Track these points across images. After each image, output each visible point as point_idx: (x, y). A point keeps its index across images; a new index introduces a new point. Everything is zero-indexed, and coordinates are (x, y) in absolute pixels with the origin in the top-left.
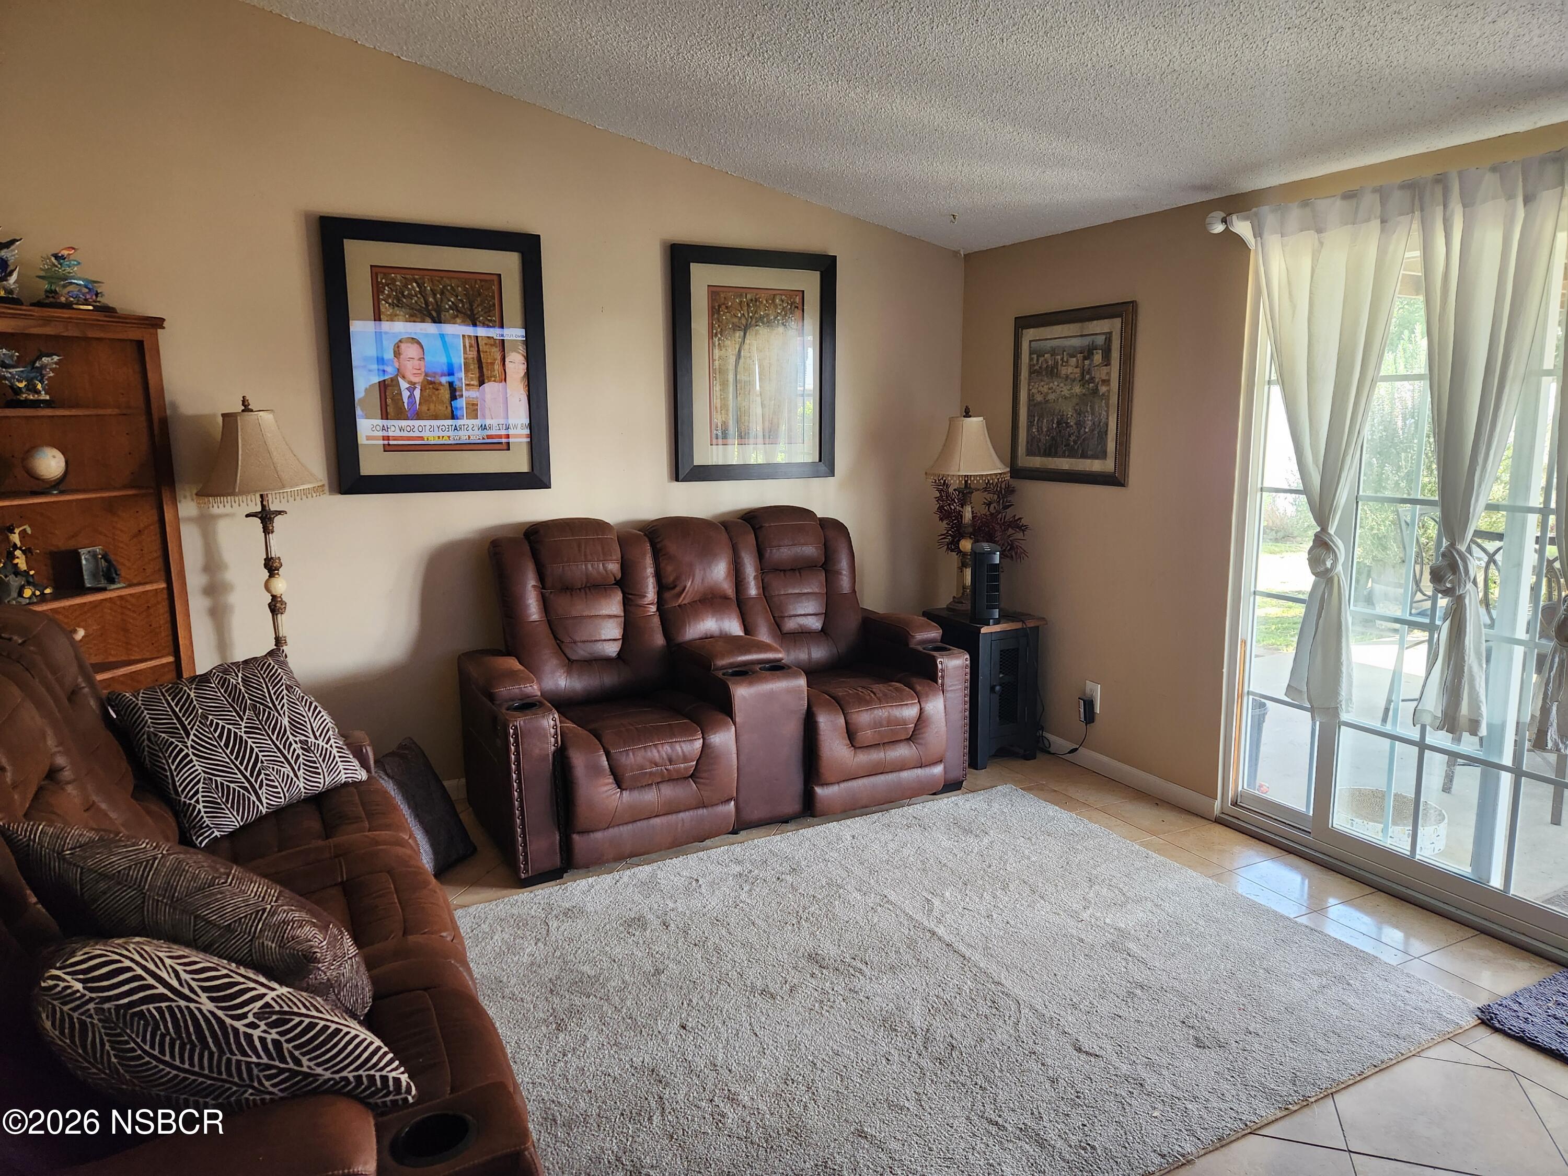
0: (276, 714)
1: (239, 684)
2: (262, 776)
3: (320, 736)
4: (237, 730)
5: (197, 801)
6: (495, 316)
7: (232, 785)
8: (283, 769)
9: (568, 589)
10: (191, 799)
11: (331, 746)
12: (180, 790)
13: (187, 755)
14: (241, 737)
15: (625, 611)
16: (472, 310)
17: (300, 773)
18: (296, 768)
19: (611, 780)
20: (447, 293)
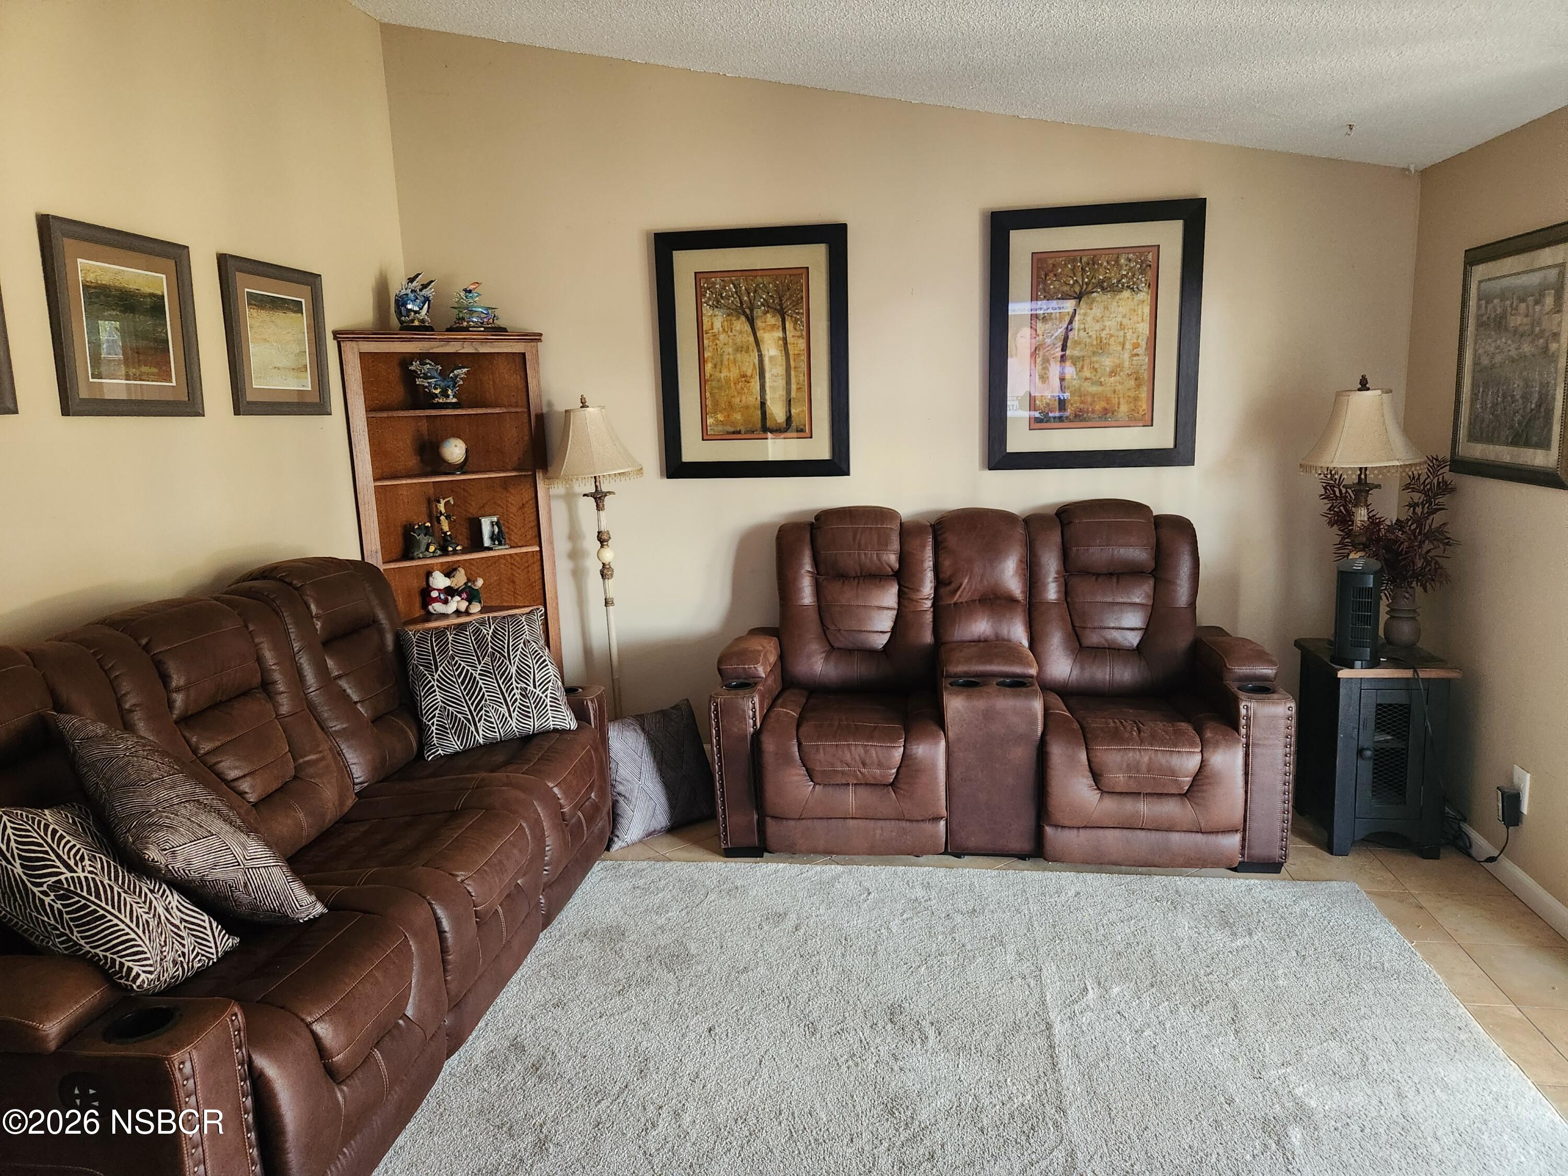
0: (508, 663)
1: (488, 634)
2: (483, 712)
3: (539, 686)
4: (473, 672)
5: (433, 724)
6: (802, 309)
7: (459, 715)
8: (500, 709)
9: (843, 576)
10: (429, 721)
11: (546, 696)
12: (424, 712)
13: (433, 686)
14: (475, 677)
15: (899, 603)
16: (781, 305)
17: (514, 715)
18: (512, 710)
19: (803, 771)
20: (760, 291)
